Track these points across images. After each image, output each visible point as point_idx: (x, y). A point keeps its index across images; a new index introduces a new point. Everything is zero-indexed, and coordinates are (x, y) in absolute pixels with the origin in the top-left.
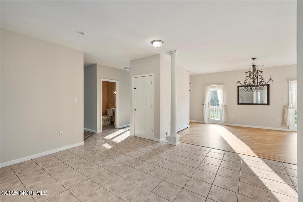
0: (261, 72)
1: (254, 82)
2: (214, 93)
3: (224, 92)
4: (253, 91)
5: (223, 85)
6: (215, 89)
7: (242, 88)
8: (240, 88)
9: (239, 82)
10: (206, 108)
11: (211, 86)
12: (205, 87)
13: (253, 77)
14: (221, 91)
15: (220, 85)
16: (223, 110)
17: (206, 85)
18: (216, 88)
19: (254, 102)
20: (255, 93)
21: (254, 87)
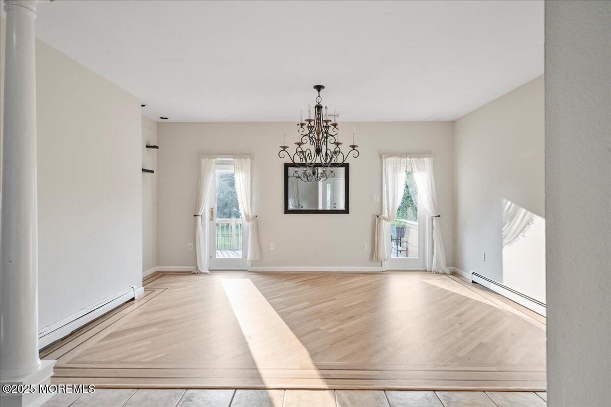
0: (335, 125)
1: (318, 151)
2: (226, 180)
3: (251, 178)
4: (318, 180)
5: (249, 160)
6: (229, 170)
7: (296, 172)
8: (291, 170)
9: (284, 148)
10: (204, 229)
11: (218, 159)
12: (200, 162)
13: (317, 137)
14: (244, 174)
15: (243, 157)
16: (248, 231)
17: (205, 158)
18: (233, 166)
19: (320, 208)
20: (320, 184)
21: (320, 170)
